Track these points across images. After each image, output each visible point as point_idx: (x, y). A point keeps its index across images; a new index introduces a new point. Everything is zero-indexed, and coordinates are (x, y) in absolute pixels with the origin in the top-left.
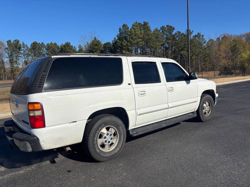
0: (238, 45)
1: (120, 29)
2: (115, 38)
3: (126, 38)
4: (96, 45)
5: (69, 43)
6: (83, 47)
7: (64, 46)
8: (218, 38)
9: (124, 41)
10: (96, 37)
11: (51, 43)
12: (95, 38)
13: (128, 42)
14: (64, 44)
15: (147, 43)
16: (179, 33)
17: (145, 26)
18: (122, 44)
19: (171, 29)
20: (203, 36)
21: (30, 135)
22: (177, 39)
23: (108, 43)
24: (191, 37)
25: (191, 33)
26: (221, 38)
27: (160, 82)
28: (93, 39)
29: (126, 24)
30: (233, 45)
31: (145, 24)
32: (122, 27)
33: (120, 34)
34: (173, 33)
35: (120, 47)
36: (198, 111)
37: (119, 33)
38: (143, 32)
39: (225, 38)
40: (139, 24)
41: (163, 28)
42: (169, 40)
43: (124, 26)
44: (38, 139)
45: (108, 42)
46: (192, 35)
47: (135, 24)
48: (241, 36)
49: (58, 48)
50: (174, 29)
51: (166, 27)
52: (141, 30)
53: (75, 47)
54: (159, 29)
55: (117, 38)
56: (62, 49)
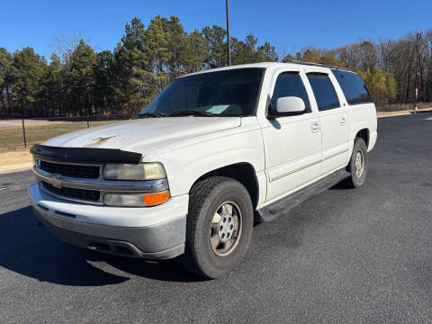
1: (127, 27)
2: (119, 44)
4: (85, 55)
5: (32, 49)
7: (22, 55)
8: (299, 54)
9: (136, 49)
10: (84, 40)
12: (82, 43)
13: (142, 51)
14: (21, 50)
15: (178, 55)
16: (235, 40)
17: (173, 25)
18: (131, 56)
19: (220, 32)
20: (274, 48)
22: (231, 51)
23: (107, 53)
24: (256, 48)
25: (254, 42)
26: (302, 55)
29: (138, 18)
31: (174, 20)
32: (130, 24)
33: (128, 36)
34: (225, 41)
35: (128, 61)
37: (125, 34)
39: (308, 53)
40: (163, 19)
41: (206, 30)
42: (218, 52)
43: (135, 21)
45: (105, 50)
46: (256, 46)
47: (156, 19)
48: (333, 53)
49: (9, 58)
51: (211, 28)
52: (165, 31)
53: (43, 57)
54: (200, 31)
55: (122, 44)
56: (16, 60)
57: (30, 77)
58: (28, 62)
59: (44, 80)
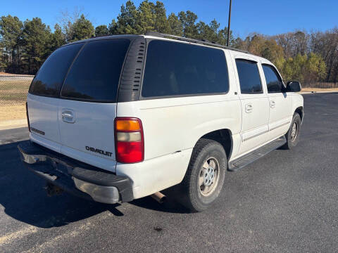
0: (270, 49)
1: (122, 8)
2: (113, 21)
3: (130, 22)
4: (84, 27)
5: (40, 19)
6: (62, 28)
7: (32, 23)
8: (248, 38)
9: (128, 26)
10: (85, 16)
11: (9, 16)
12: (83, 17)
13: (133, 28)
14: (31, 20)
16: (203, 24)
17: (159, 8)
18: (124, 31)
19: (192, 17)
21: (115, 174)
22: (199, 32)
23: (104, 27)
24: (217, 32)
25: (217, 27)
26: (251, 39)
27: (262, 93)
28: (79, 18)
30: (264, 48)
31: (159, 5)
32: (125, 5)
33: (122, 15)
34: (195, 24)
36: (286, 135)
37: (121, 13)
38: (156, 17)
39: (255, 38)
40: (150, 3)
41: (181, 14)
42: (189, 32)
43: (129, 4)
44: (131, 182)
45: (103, 25)
47: (145, 3)
49: (20, 25)
50: (196, 17)
51: (185, 13)
52: (152, 13)
53: (48, 27)
54: (176, 15)
55: (117, 21)
56: (27, 27)
57: (38, 41)
58: (37, 29)
59: (49, 45)
